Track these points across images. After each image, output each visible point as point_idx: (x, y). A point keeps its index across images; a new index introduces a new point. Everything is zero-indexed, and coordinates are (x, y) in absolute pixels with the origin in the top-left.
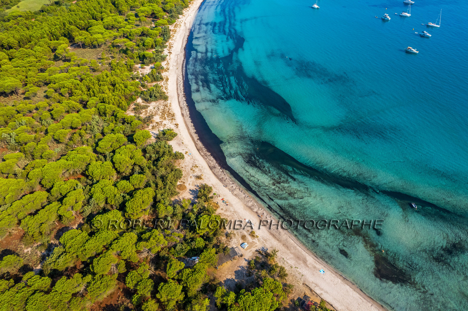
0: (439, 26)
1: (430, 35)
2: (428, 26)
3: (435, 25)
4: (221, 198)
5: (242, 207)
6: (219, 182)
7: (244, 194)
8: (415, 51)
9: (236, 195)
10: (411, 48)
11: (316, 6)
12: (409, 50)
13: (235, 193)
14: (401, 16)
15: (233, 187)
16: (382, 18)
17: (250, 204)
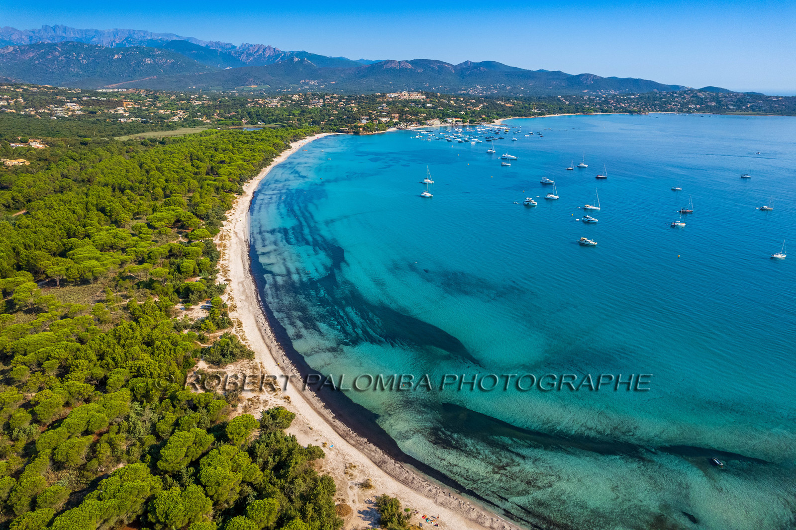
0: (599, 209)
1: (597, 220)
2: (586, 209)
3: (595, 208)
4: (421, 516)
5: (463, 522)
6: (403, 486)
7: (455, 498)
8: (592, 242)
9: (442, 504)
10: (585, 239)
11: (428, 195)
12: (584, 242)
13: (440, 500)
14: (547, 199)
15: (430, 490)
16: (525, 205)
17: (474, 515)
